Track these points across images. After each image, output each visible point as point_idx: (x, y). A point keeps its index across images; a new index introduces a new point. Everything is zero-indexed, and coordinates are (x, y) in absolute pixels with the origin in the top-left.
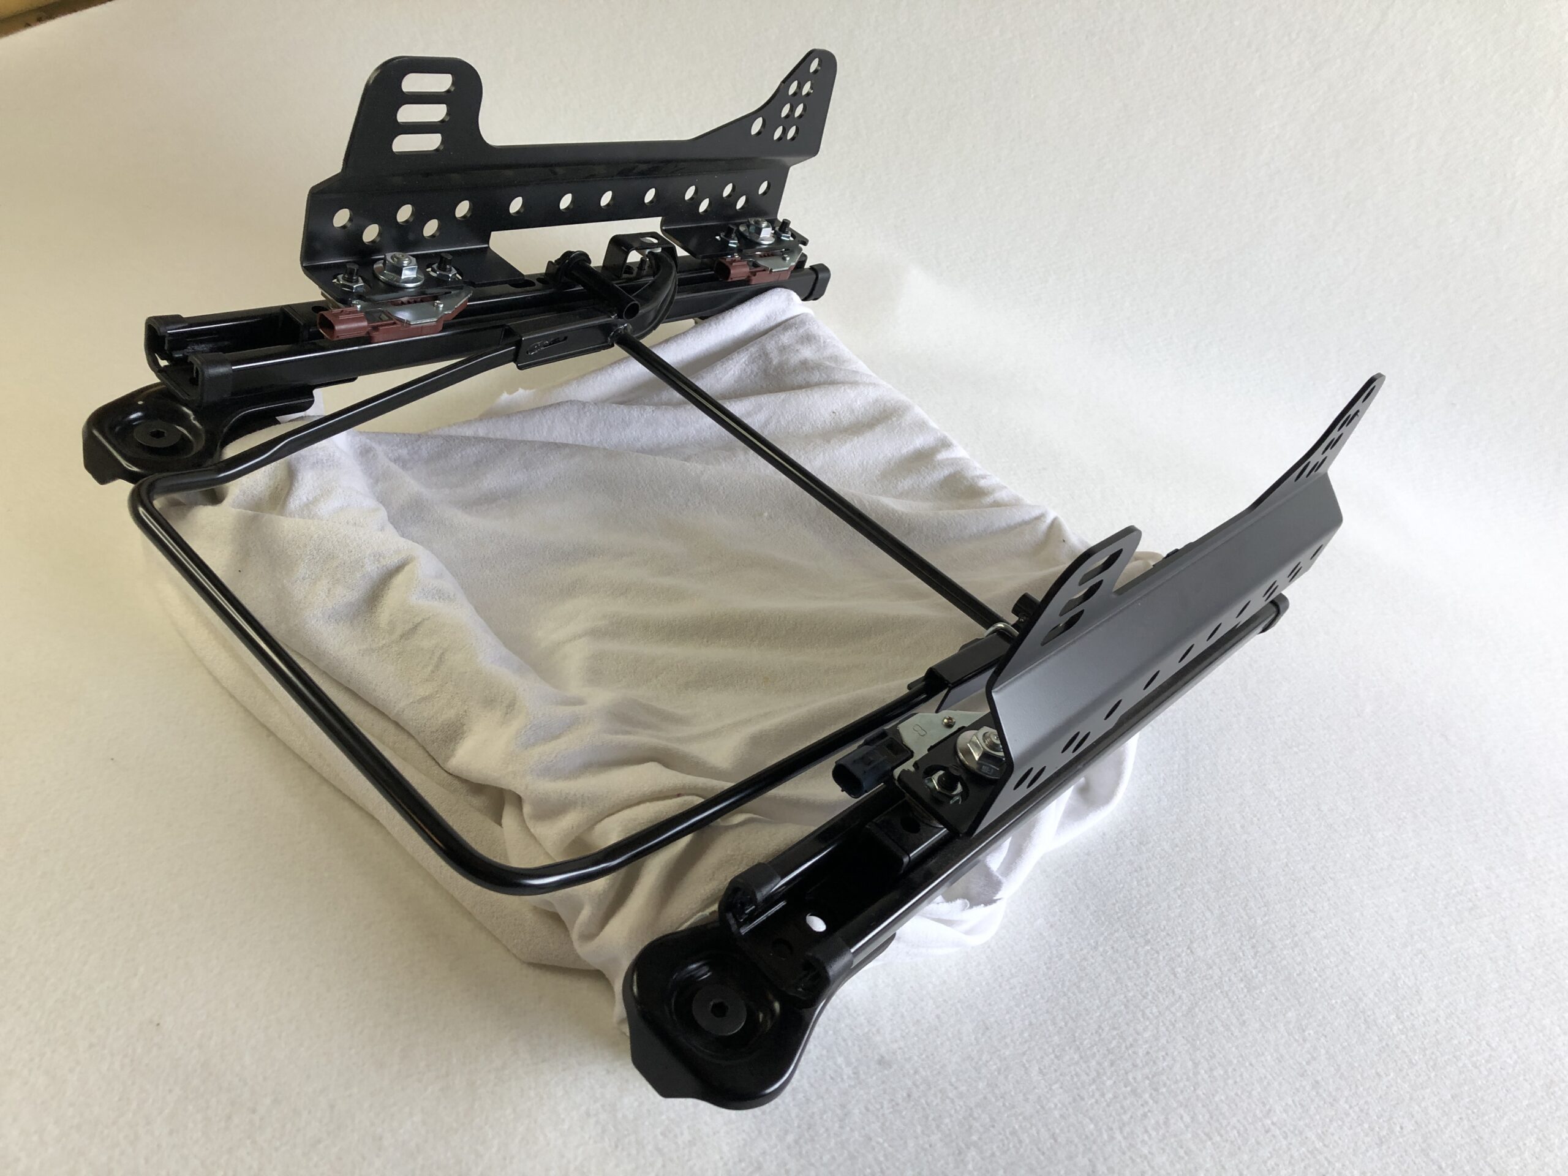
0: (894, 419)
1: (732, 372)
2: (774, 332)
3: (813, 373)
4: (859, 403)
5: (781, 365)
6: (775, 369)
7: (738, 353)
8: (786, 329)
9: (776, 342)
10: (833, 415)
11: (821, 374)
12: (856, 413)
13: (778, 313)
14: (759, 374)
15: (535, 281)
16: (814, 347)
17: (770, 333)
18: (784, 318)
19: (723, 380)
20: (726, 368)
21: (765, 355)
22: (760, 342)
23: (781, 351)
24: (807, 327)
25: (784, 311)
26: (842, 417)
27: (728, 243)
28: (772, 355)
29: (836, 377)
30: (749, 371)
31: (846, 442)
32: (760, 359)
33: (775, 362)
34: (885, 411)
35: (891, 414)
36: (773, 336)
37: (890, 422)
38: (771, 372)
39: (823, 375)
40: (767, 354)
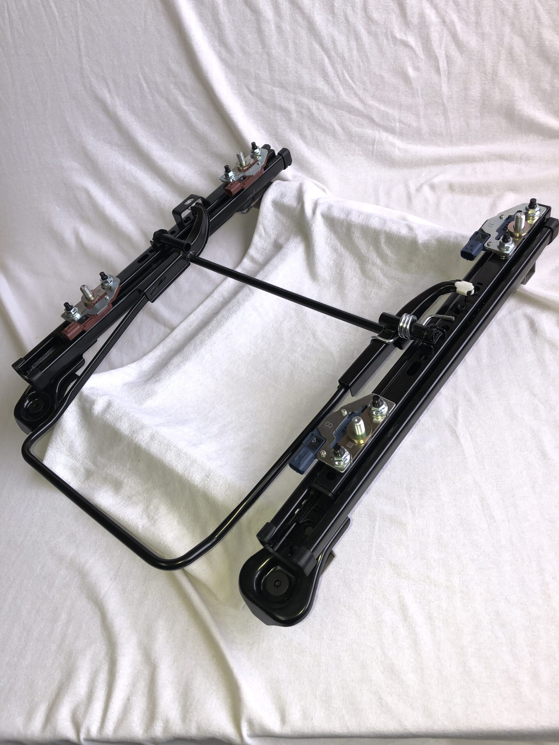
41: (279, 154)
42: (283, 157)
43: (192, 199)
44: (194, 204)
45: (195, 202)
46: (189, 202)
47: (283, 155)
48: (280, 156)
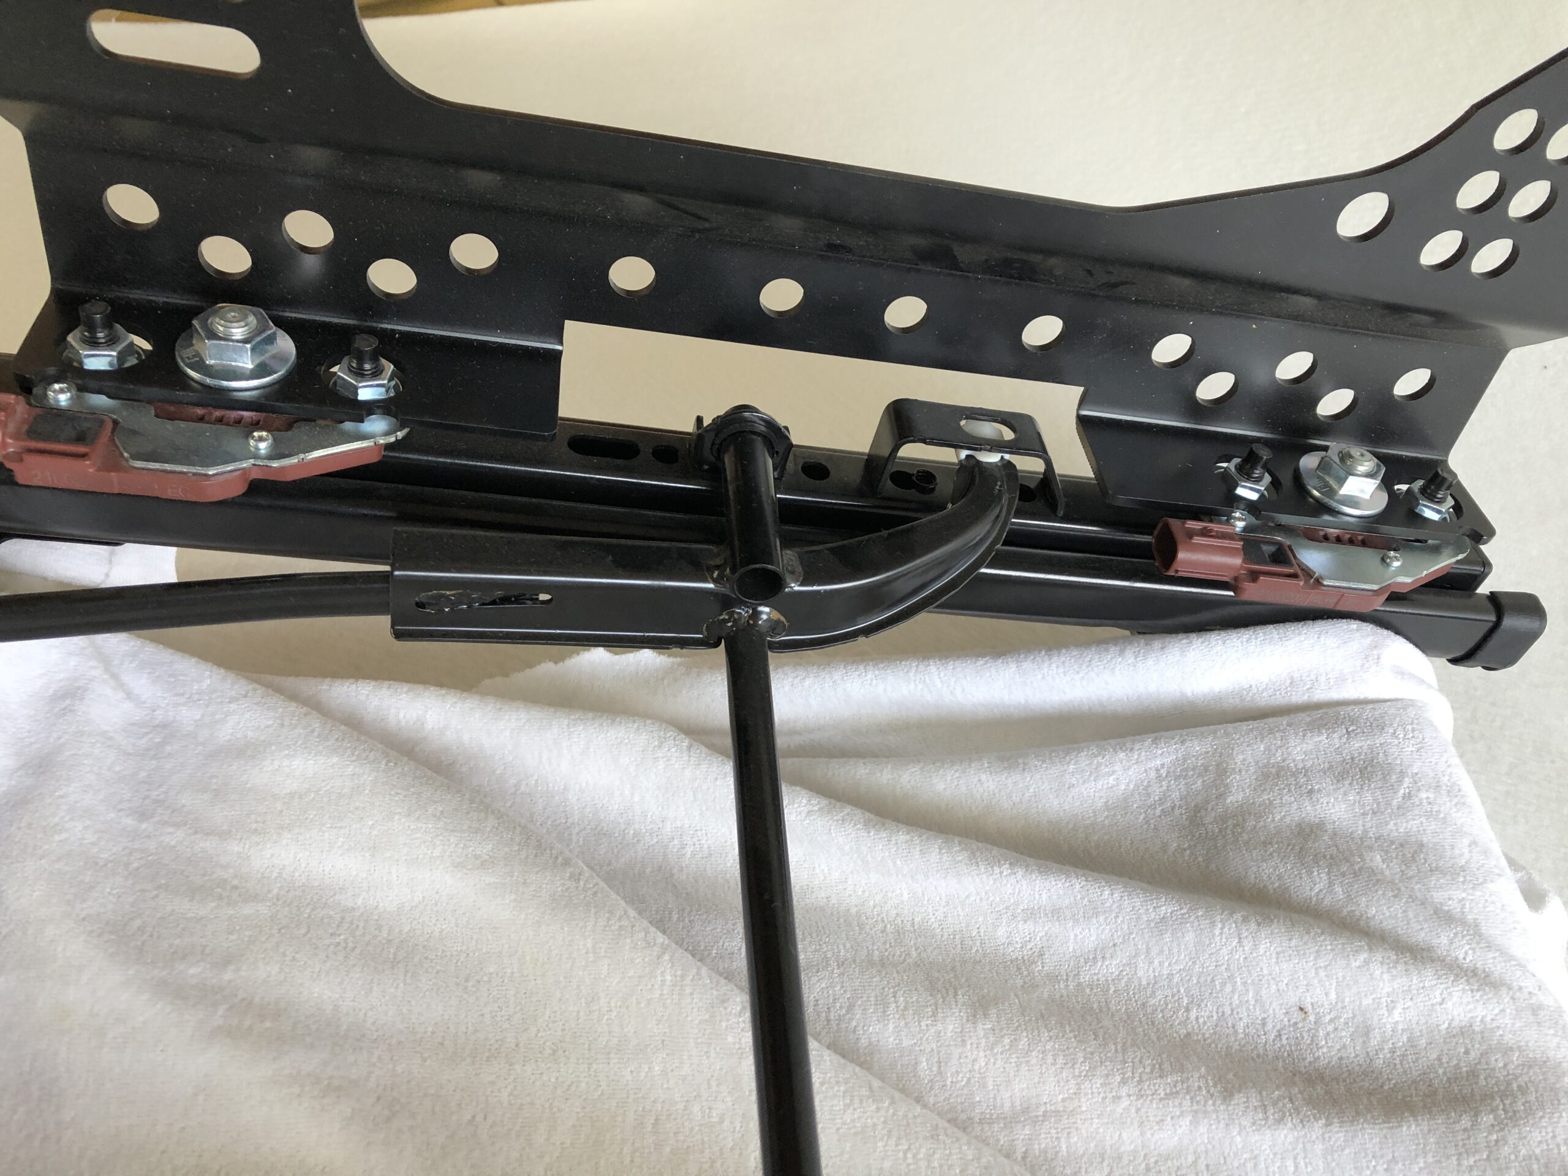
0: (1487, 1119)
1: (1111, 780)
2: (1284, 721)
3: (1310, 873)
4: (1397, 1015)
5: (1243, 812)
6: (1224, 818)
7: (1154, 741)
8: (1317, 726)
9: (1267, 749)
10: (1297, 1016)
11: (1331, 884)
12: (1374, 1042)
13: (1323, 679)
14: (1177, 812)
15: (646, 450)
16: (1368, 797)
17: (1270, 720)
18: (1335, 695)
19: (1074, 791)
20: (1099, 765)
21: (1218, 772)
22: (1227, 734)
23: (1266, 776)
24: (1386, 737)
25: (1341, 680)
26: (1321, 1033)
27: (1236, 486)
28: (1234, 780)
29: (1373, 911)
30: (1156, 792)
31: (1280, 1121)
32: (1200, 775)
33: (1234, 798)
34: (1473, 1074)
35: (1487, 1097)
36: (1271, 731)
37: (1465, 1122)
38: (1207, 820)
39: (1338, 889)
40: (1225, 771)
41: (1494, 597)
42: (1497, 625)
43: (1008, 435)
44: (992, 458)
45: (1007, 457)
46: (988, 430)
47: (1508, 622)
48: (1489, 606)
